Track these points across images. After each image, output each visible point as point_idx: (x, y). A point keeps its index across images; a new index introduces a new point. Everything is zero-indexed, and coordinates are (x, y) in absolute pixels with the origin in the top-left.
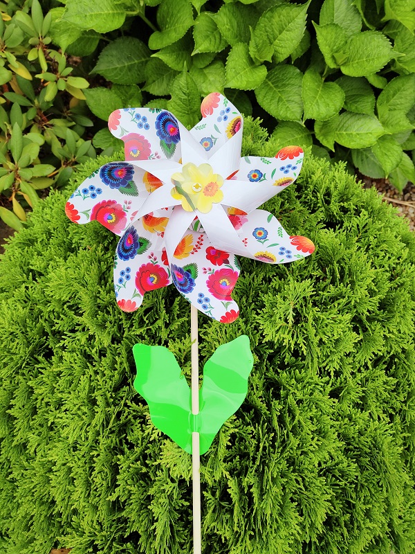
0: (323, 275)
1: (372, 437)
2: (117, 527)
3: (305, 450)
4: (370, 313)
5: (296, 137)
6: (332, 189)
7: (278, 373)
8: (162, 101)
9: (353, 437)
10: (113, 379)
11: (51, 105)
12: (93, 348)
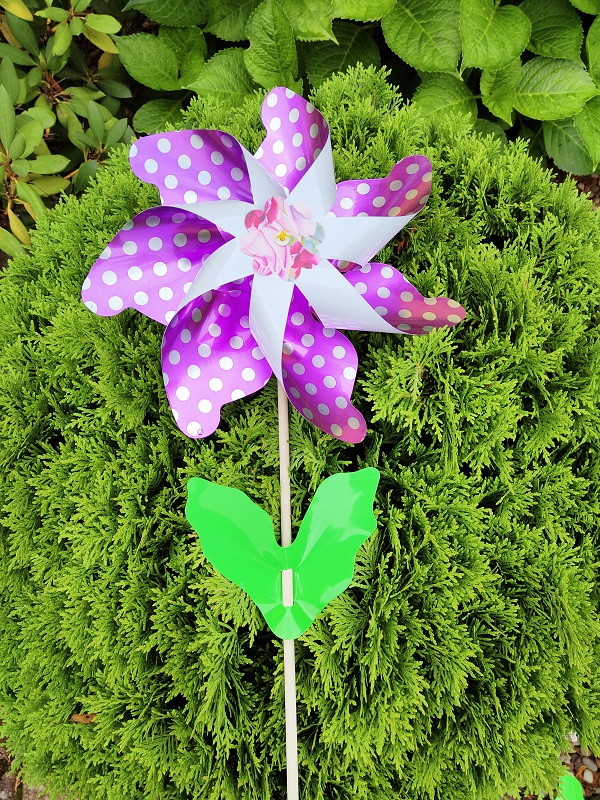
0: (476, 318)
1: (545, 567)
2: (158, 687)
3: (438, 585)
4: (550, 377)
5: (451, 103)
6: (501, 181)
7: (398, 471)
8: (237, 51)
9: (516, 567)
10: (146, 476)
11: (64, 63)
12: (117, 431)
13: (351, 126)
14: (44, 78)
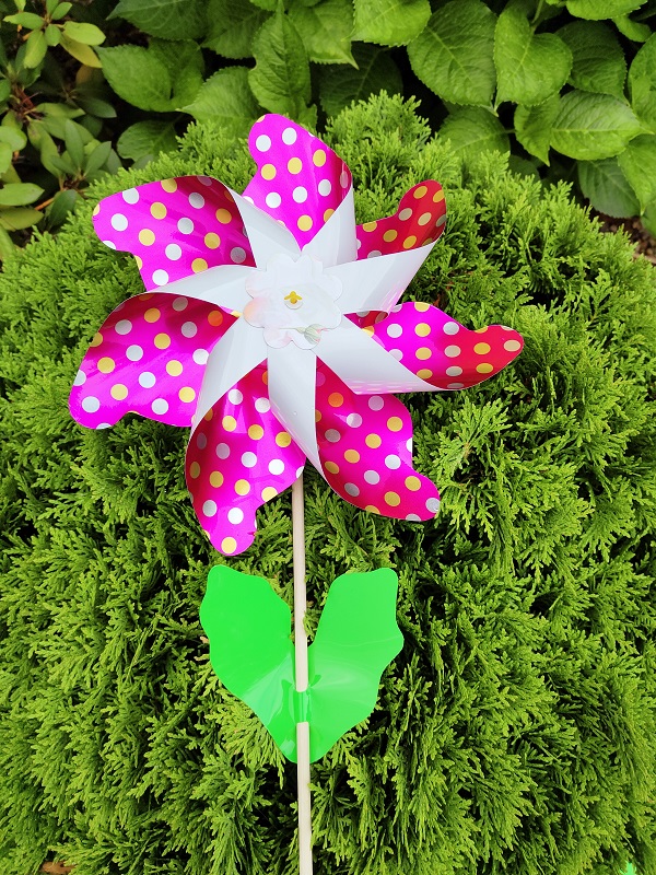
0: (526, 391)
1: (604, 680)
2: (151, 834)
3: (487, 707)
4: (609, 462)
5: (481, 138)
6: (546, 231)
7: (440, 572)
8: (240, 70)
9: (570, 680)
10: (139, 578)
11: (38, 76)
12: (104, 522)
13: (377, 162)
14: (13, 92)
